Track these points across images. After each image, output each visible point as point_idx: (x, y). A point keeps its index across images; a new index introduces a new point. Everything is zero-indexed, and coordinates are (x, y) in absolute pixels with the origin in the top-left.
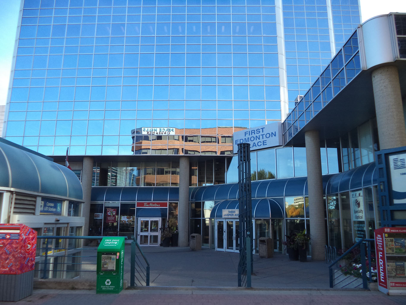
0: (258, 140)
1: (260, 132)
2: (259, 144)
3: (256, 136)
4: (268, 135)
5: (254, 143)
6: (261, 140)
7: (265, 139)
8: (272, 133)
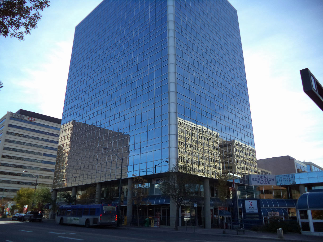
0: (265, 181)
1: (266, 177)
2: (266, 183)
3: (264, 179)
4: (270, 180)
5: (263, 182)
6: (267, 181)
7: (268, 181)
8: (272, 179)
